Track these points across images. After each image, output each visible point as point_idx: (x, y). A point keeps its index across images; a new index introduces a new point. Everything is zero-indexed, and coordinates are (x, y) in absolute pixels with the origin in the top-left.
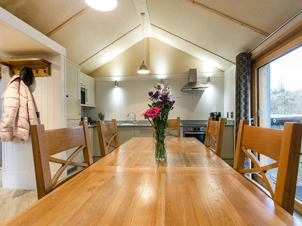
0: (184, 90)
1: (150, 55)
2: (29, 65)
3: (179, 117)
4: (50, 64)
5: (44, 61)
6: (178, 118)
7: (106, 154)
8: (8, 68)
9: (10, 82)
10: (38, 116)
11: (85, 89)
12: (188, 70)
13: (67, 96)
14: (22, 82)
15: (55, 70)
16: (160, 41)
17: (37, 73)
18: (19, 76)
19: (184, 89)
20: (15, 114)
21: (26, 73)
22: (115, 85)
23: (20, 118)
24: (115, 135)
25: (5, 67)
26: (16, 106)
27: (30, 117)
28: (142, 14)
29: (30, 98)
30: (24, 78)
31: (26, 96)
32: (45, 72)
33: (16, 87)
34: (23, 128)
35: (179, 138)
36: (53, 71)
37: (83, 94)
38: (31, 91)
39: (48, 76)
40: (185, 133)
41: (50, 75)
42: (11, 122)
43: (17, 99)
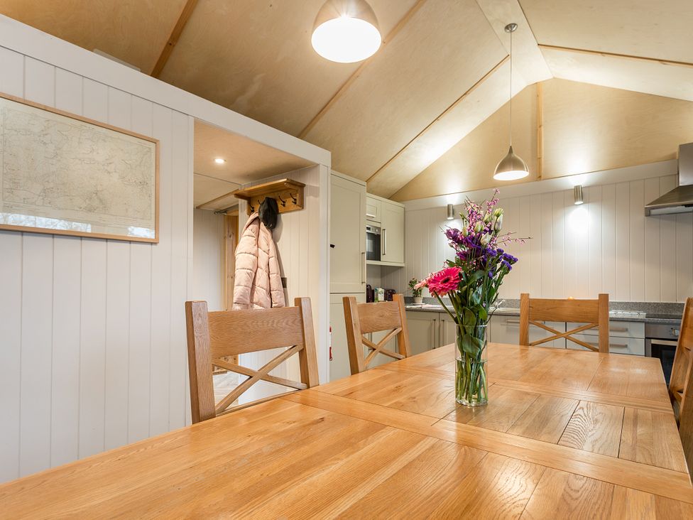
0: (653, 212)
1: (542, 127)
2: (273, 192)
3: (607, 295)
4: (302, 186)
5: (292, 183)
6: (604, 298)
7: (360, 369)
8: (246, 201)
9: (245, 227)
10: (284, 286)
11: (379, 229)
12: (676, 150)
13: (332, 246)
14: (262, 224)
15: (311, 197)
16: (577, 82)
17: (284, 205)
18: (257, 215)
19: (653, 208)
20: (249, 281)
21: (266, 208)
22: (449, 215)
23: (257, 288)
24: (399, 330)
25: (243, 201)
26: (251, 267)
27: (273, 287)
28: (507, 28)
29: (272, 253)
30: (263, 218)
31: (266, 248)
32: (295, 203)
33: (253, 235)
34: (261, 305)
35: (604, 355)
36: (309, 200)
37: (376, 239)
38: (275, 240)
39: (299, 210)
40: (653, 342)
41: (303, 208)
42: (243, 295)
43: (254, 255)
